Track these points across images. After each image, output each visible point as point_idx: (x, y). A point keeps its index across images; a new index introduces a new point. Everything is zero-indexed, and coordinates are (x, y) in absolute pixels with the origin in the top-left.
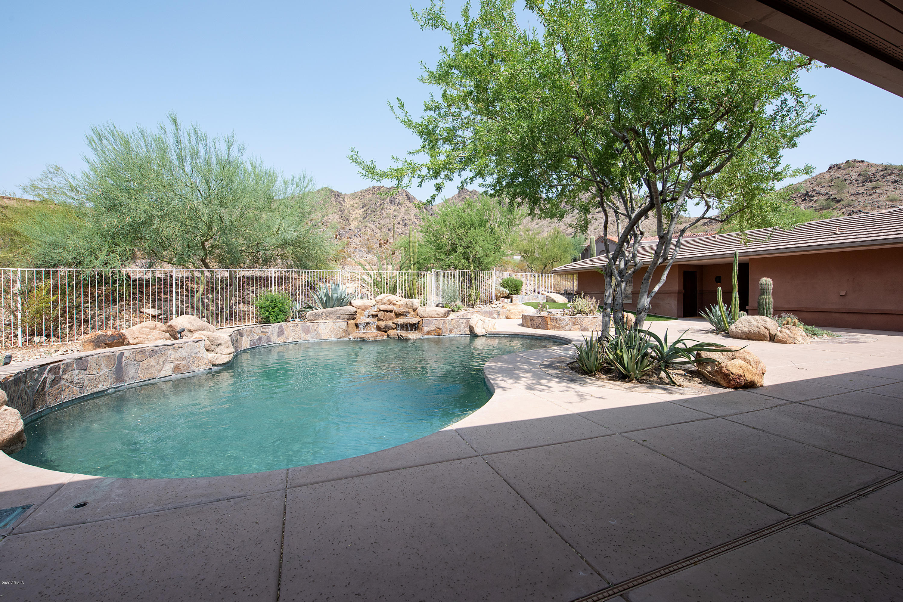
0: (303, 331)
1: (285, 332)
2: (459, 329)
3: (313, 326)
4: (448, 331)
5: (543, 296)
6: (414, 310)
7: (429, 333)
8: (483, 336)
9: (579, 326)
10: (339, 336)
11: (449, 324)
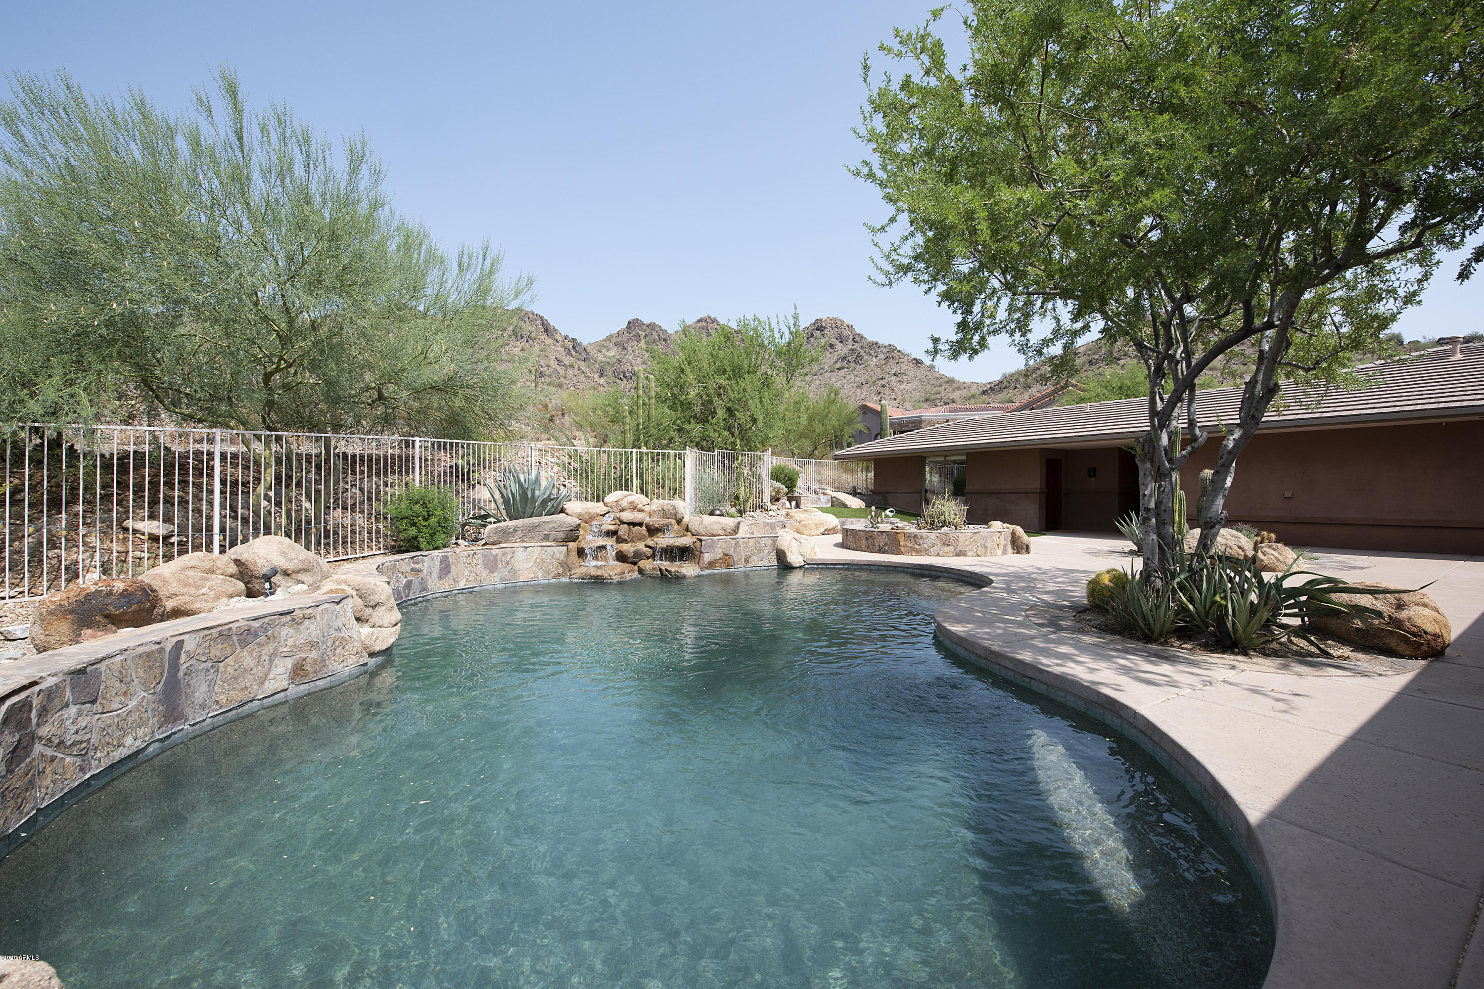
0: (486, 566)
1: (453, 569)
2: (761, 555)
3: (504, 554)
4: (743, 559)
5: (826, 497)
6: (680, 521)
7: (711, 565)
8: (800, 567)
9: (951, 548)
10: (553, 574)
11: (745, 547)
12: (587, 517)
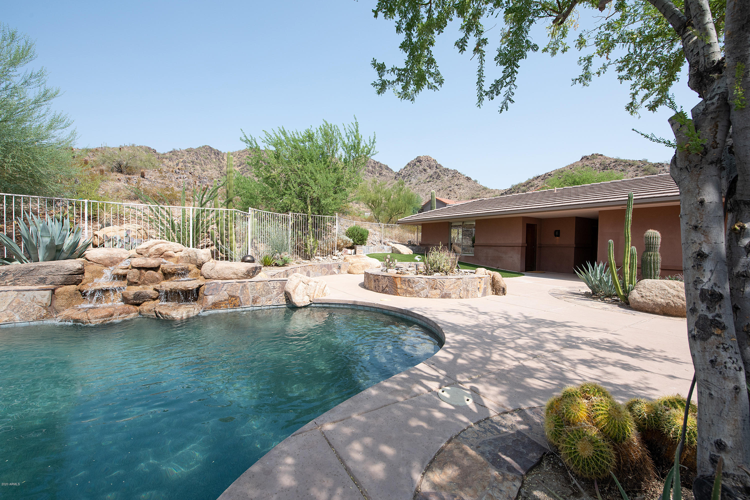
2: (269, 296)
4: (251, 300)
5: (389, 247)
6: (199, 266)
7: (216, 305)
8: (305, 307)
9: (438, 291)
10: (33, 317)
11: (252, 290)
12: (108, 262)
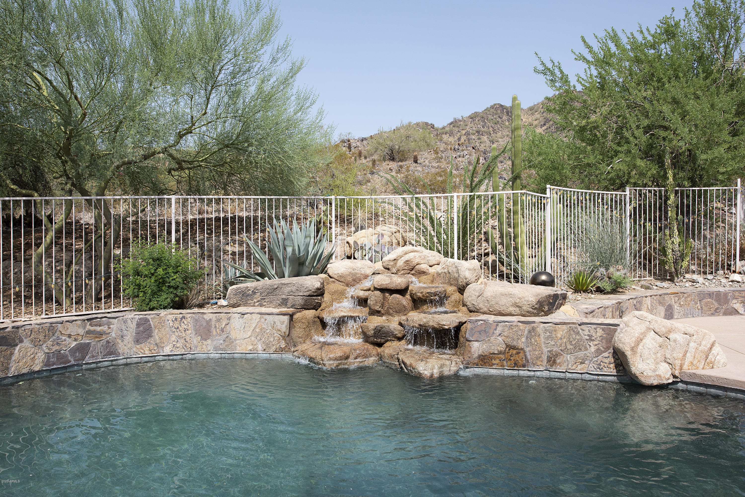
0: (197, 332)
1: (155, 333)
2: (581, 354)
3: (219, 320)
4: (545, 358)
6: (461, 290)
7: (484, 360)
8: (661, 387)
10: (274, 348)
11: (548, 338)
12: (349, 279)
